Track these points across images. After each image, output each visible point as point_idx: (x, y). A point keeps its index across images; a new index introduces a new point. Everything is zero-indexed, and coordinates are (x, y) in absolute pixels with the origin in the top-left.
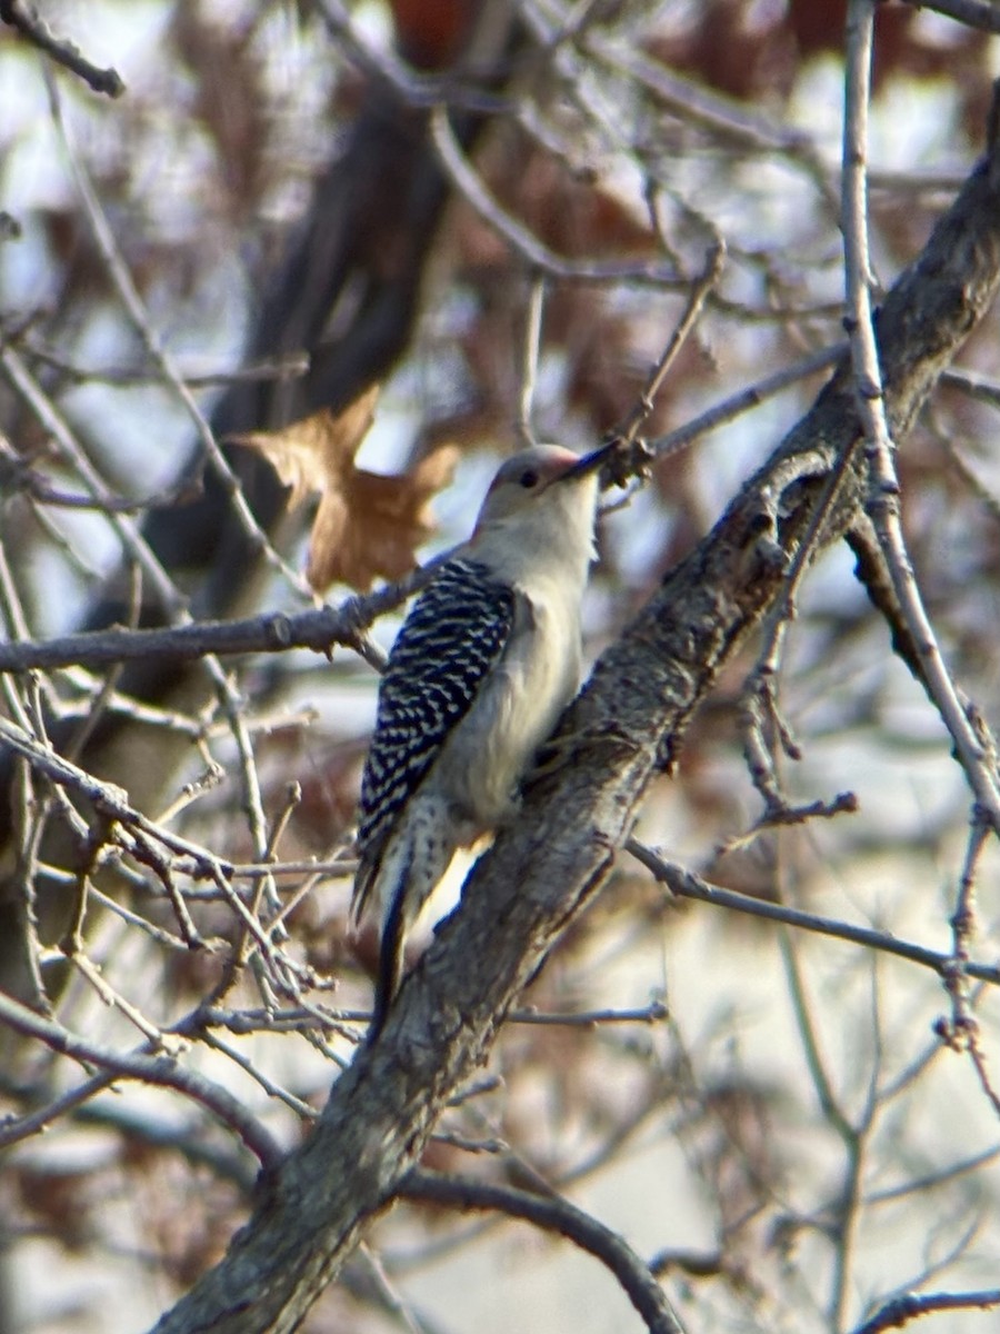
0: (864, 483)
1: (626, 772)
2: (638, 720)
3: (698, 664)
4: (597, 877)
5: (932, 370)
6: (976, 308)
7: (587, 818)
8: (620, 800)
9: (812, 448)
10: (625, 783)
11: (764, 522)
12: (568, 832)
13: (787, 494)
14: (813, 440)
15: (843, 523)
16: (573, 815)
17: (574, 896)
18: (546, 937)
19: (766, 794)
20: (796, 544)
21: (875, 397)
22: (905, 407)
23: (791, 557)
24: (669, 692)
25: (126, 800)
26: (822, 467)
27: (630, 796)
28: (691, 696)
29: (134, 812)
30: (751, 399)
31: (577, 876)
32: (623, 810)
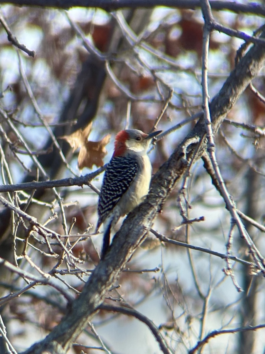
0: (206, 145)
1: (151, 212)
2: (154, 201)
3: (167, 187)
4: (144, 237)
5: (222, 118)
6: (232, 103)
7: (141, 223)
8: (149, 219)
9: (194, 137)
10: (150, 215)
11: (183, 154)
12: (137, 227)
13: (188, 148)
14: (194, 135)
15: (201, 154)
16: (138, 223)
17: (139, 241)
18: (132, 250)
19: (184, 217)
20: (190, 159)
21: (209, 124)
22: (216, 127)
23: (189, 162)
24: (161, 194)
25: (36, 220)
26: (196, 141)
27: (151, 218)
28: (165, 195)
29: (38, 223)
30: (179, 126)
31: (139, 237)
32: (150, 221)
